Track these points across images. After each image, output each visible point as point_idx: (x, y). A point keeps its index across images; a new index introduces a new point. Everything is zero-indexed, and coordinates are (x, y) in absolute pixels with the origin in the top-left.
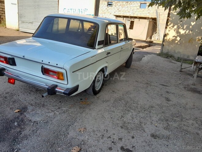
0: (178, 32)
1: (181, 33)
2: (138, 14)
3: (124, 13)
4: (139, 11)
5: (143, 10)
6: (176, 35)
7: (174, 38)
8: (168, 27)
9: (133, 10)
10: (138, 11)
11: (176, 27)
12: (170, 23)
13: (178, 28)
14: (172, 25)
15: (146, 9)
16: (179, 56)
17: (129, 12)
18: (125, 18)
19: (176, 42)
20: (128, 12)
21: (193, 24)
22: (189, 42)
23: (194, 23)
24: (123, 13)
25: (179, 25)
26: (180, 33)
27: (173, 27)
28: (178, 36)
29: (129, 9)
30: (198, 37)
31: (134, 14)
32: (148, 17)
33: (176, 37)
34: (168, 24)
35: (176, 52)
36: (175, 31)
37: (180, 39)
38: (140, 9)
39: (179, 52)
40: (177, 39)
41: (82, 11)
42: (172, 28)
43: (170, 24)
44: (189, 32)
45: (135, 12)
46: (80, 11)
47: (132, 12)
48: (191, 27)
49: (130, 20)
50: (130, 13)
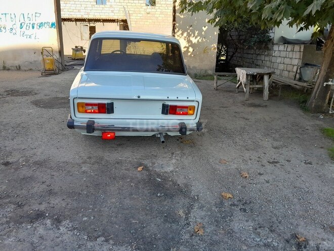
0: (189, 41)
1: (193, 43)
2: (96, 14)
3: (71, 13)
4: (96, 9)
5: (102, 8)
6: (187, 46)
7: (186, 49)
8: (175, 35)
9: (85, 7)
10: (93, 8)
11: (185, 34)
12: (177, 29)
13: (189, 35)
14: (180, 32)
15: (106, 6)
16: (195, 72)
17: (79, 11)
18: (78, 23)
19: (189, 54)
20: (77, 11)
21: (204, 29)
22: (204, 52)
23: (207, 27)
24: (69, 13)
25: (189, 31)
26: (191, 41)
27: (182, 34)
28: (189, 46)
29: (78, 6)
30: (213, 45)
31: (88, 14)
32: (117, 19)
33: (188, 48)
34: (176, 31)
35: (191, 67)
36: (185, 39)
37: (193, 50)
38: (96, 6)
39: (194, 67)
40: (189, 50)
41: (29, 16)
42: (181, 36)
43: (178, 31)
44: (202, 40)
45: (90, 11)
46: (26, 17)
47: (85, 11)
48: (203, 33)
49: (88, 25)
50: (81, 13)
